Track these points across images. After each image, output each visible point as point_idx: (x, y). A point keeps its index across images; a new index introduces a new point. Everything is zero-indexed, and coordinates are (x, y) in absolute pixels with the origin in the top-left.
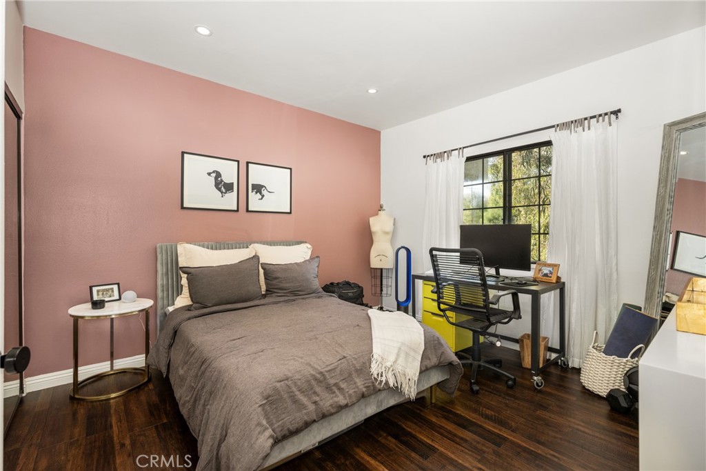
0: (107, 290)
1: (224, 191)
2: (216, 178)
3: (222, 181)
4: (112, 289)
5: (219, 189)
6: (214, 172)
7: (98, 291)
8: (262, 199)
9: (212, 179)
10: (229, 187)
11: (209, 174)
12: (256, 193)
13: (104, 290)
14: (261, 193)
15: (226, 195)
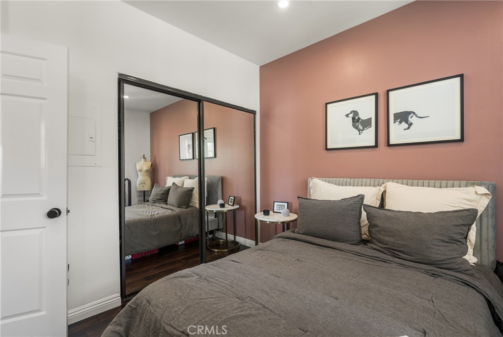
0: (282, 206)
1: (361, 128)
2: (353, 119)
3: (359, 119)
4: (284, 205)
5: (356, 128)
6: (351, 113)
7: (277, 205)
8: (408, 128)
9: (350, 120)
10: (366, 123)
11: (347, 116)
12: (400, 122)
13: (280, 205)
14: (407, 122)
15: (363, 131)
